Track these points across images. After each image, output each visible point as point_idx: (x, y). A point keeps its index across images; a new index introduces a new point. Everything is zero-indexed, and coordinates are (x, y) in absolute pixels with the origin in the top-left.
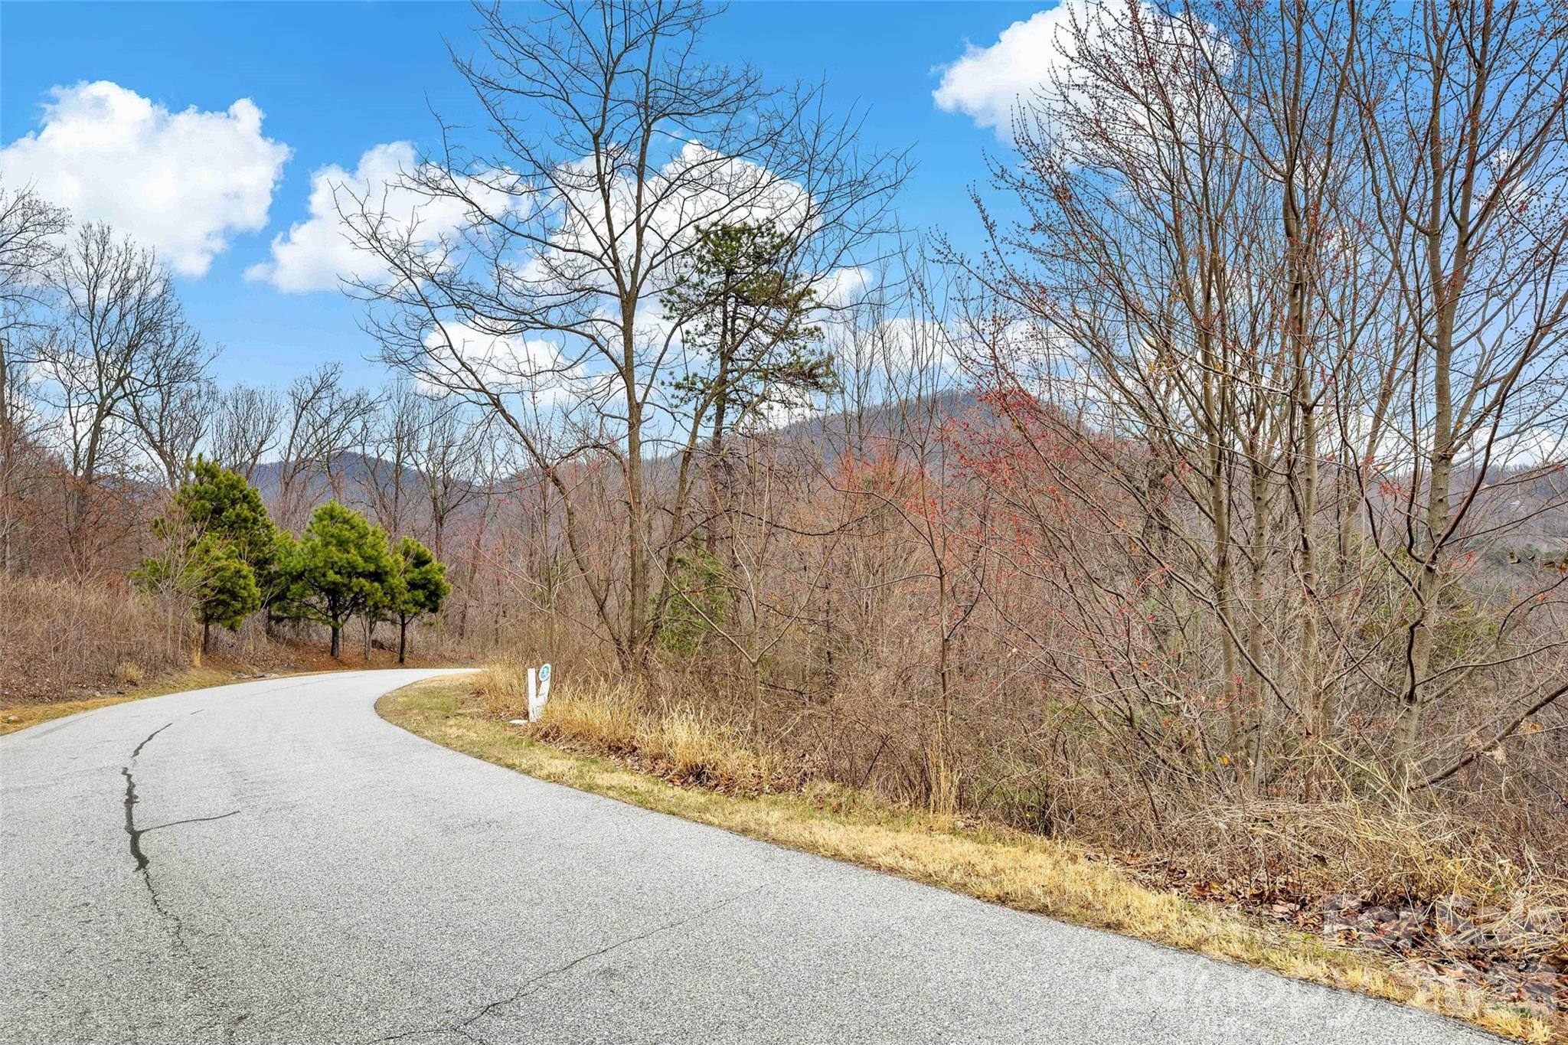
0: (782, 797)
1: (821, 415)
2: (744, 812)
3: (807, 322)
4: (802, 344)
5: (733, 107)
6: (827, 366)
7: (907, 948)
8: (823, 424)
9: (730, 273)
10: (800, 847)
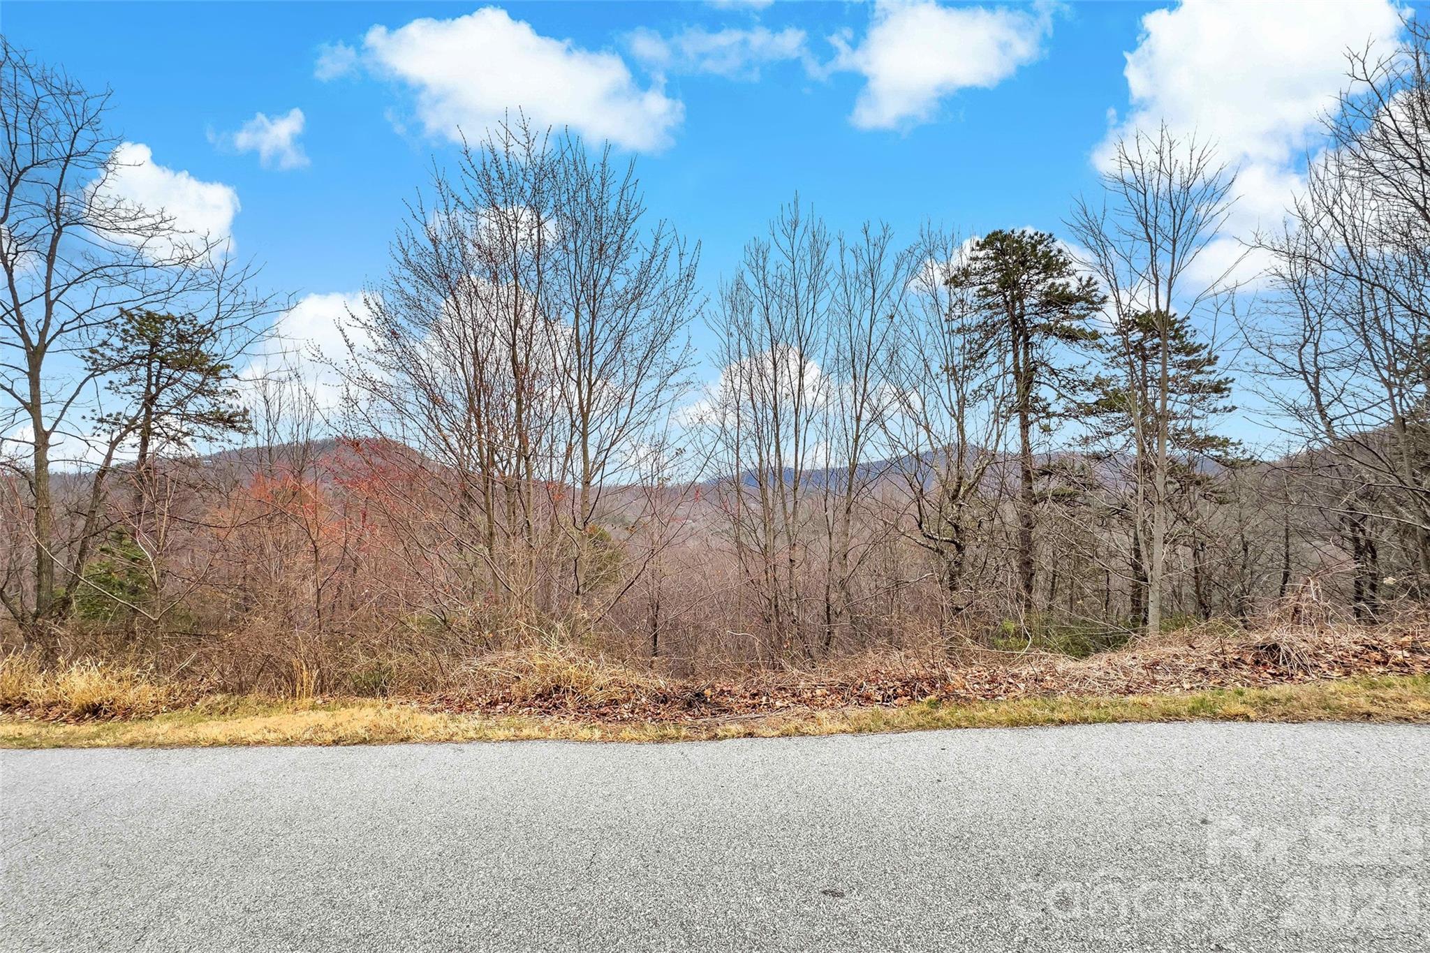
0: (176, 713)
1: (238, 448)
2: (135, 730)
3: (226, 384)
4: (221, 400)
5: (149, 233)
6: (243, 416)
7: (258, 791)
8: (241, 454)
9: (154, 344)
10: (181, 745)
